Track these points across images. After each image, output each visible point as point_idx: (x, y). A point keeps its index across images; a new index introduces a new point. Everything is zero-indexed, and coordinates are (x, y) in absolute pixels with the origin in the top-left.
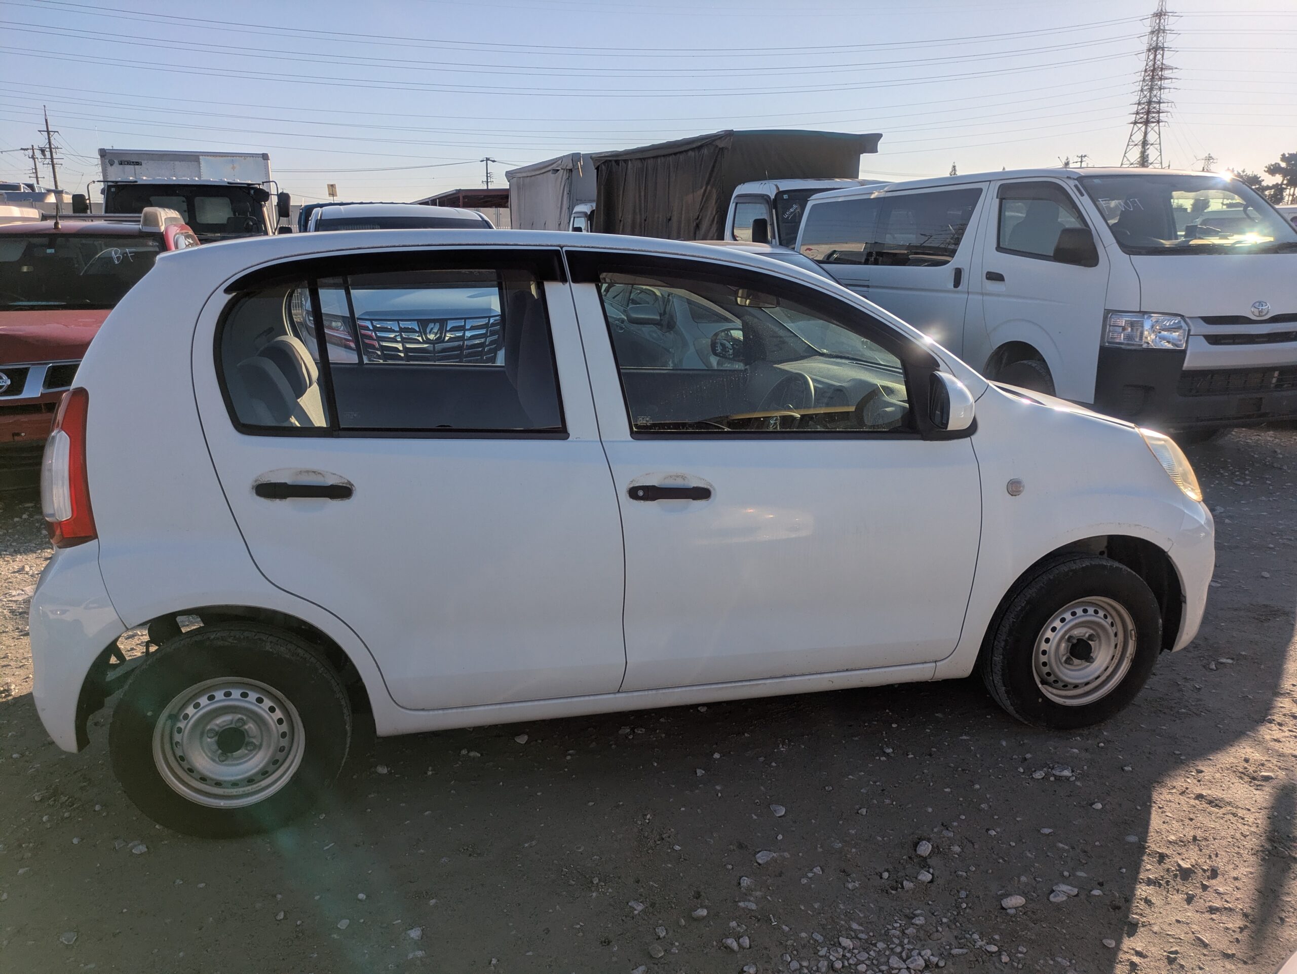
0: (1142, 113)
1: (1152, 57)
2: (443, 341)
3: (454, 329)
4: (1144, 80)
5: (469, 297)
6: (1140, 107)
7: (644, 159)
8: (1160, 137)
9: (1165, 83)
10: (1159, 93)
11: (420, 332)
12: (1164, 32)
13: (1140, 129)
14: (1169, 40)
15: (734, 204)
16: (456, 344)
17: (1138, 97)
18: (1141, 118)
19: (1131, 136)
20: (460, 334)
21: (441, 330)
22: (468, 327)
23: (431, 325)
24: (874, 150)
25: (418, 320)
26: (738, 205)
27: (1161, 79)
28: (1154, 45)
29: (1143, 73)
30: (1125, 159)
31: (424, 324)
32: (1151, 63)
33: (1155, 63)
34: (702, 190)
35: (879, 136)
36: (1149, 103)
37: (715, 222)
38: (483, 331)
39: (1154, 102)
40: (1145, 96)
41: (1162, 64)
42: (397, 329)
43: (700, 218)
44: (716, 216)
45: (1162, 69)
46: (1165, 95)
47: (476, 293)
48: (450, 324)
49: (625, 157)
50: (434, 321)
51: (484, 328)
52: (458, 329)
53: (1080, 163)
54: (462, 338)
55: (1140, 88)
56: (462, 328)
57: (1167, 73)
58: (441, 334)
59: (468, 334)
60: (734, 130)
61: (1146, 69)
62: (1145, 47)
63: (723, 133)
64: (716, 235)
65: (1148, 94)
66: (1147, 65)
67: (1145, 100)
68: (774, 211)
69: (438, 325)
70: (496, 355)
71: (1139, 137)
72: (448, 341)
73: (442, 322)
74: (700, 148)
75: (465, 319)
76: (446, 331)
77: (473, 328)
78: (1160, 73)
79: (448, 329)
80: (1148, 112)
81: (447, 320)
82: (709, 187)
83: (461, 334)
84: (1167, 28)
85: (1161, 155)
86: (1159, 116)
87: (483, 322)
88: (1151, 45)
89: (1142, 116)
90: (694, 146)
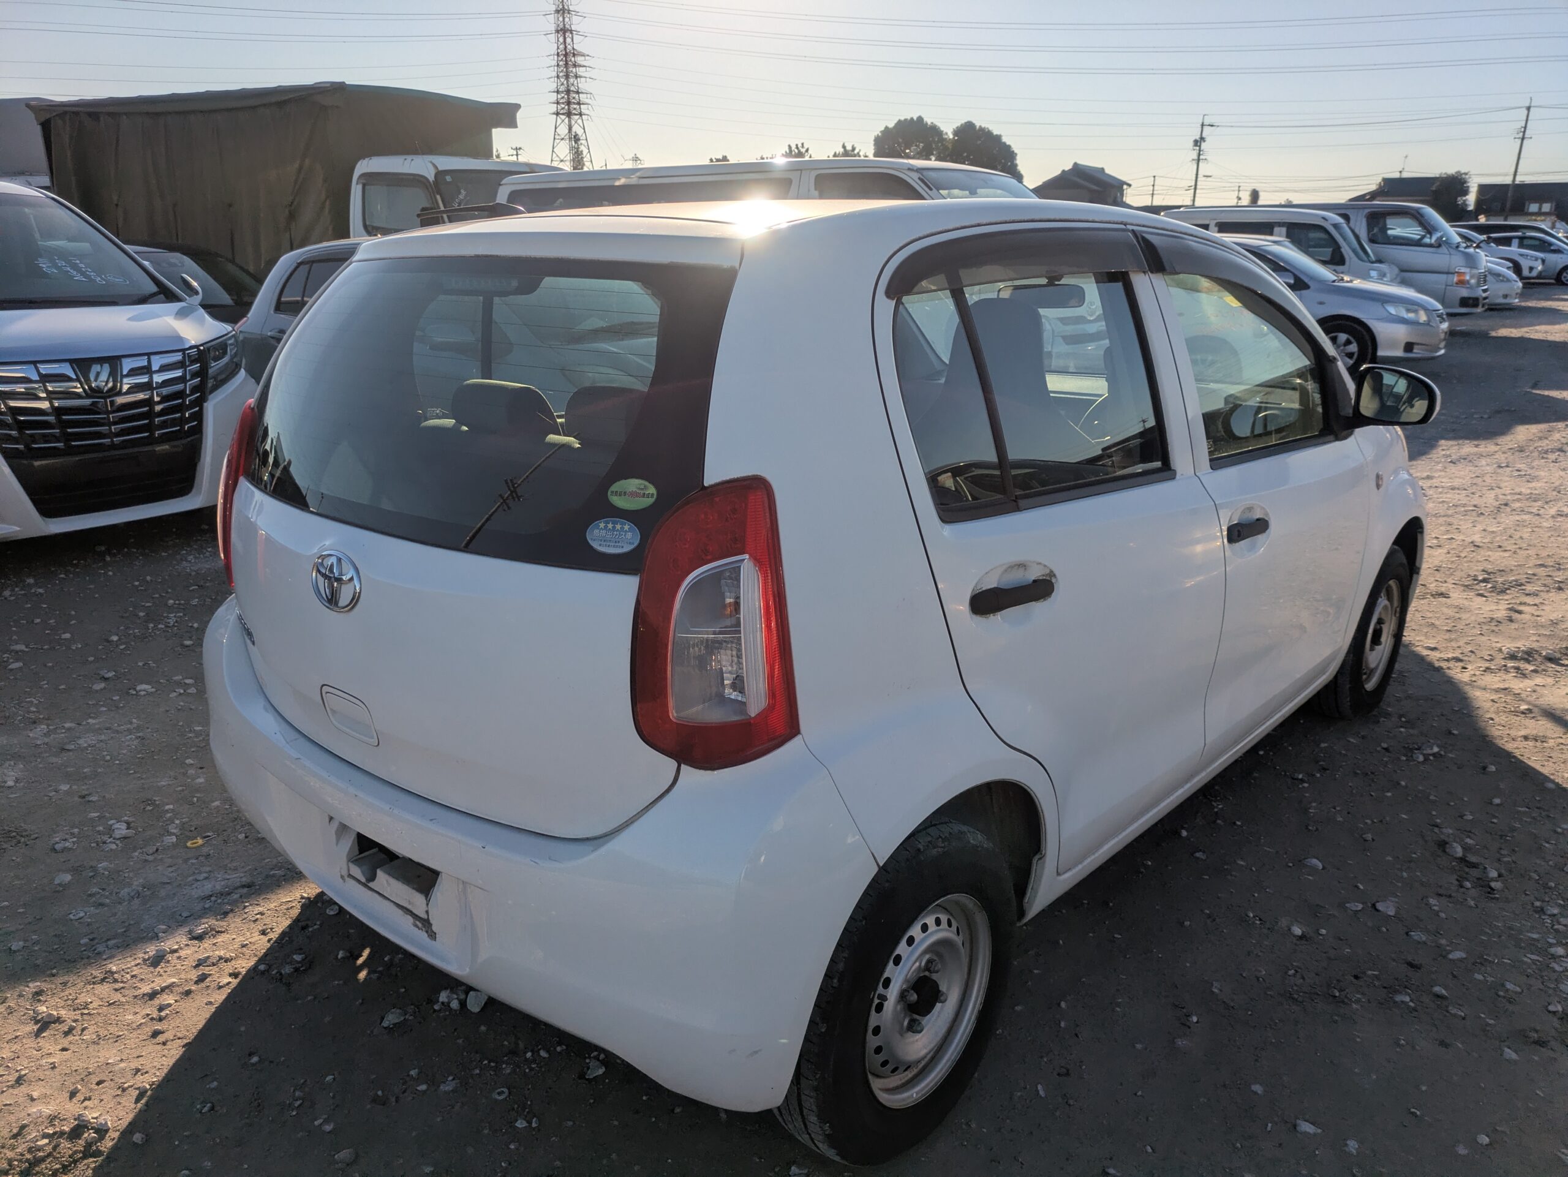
0: (563, 103)
1: (561, 40)
2: (120, 393)
3: (133, 372)
4: (558, 65)
5: (129, 319)
6: (559, 96)
7: (157, 114)
8: (585, 132)
9: (581, 71)
10: (576, 82)
11: (78, 380)
12: (569, 13)
13: (563, 121)
14: (575, 23)
15: (360, 187)
16: (141, 396)
17: (556, 84)
18: (563, 108)
19: (556, 128)
20: (144, 379)
21: (113, 374)
22: (155, 367)
23: (96, 368)
24: (512, 123)
25: (72, 362)
26: (367, 187)
27: (575, 66)
28: (561, 26)
29: (556, 57)
30: (554, 155)
31: (83, 365)
32: (562, 47)
33: (566, 47)
34: (297, 165)
35: (517, 107)
36: (568, 92)
37: (327, 210)
38: (178, 373)
39: (573, 91)
40: (562, 84)
41: (573, 49)
42: (36, 377)
43: (295, 203)
44: (327, 203)
45: (574, 55)
46: (582, 85)
47: (135, 313)
48: (127, 365)
49: (111, 109)
50: (101, 360)
51: (179, 368)
52: (139, 372)
53: (515, 157)
54: (148, 386)
55: (555, 74)
56: (147, 370)
57: (580, 60)
58: (115, 381)
59: (158, 378)
60: (347, 83)
61: (558, 53)
62: (553, 28)
63: (328, 85)
64: (330, 229)
65: (565, 82)
66: (558, 48)
67: (562, 88)
68: (438, 197)
69: (106, 368)
70: (201, 409)
71: (563, 130)
72: (129, 392)
73: (113, 361)
74: (281, 104)
75: (149, 355)
76: (123, 376)
77: (164, 368)
78: (573, 59)
79: (125, 372)
80: (569, 103)
81: (119, 358)
82: (307, 162)
83: (146, 380)
84: (571, 8)
85: (589, 152)
86: (580, 108)
87: (178, 357)
88: (558, 26)
89: (563, 106)
90: (273, 100)
